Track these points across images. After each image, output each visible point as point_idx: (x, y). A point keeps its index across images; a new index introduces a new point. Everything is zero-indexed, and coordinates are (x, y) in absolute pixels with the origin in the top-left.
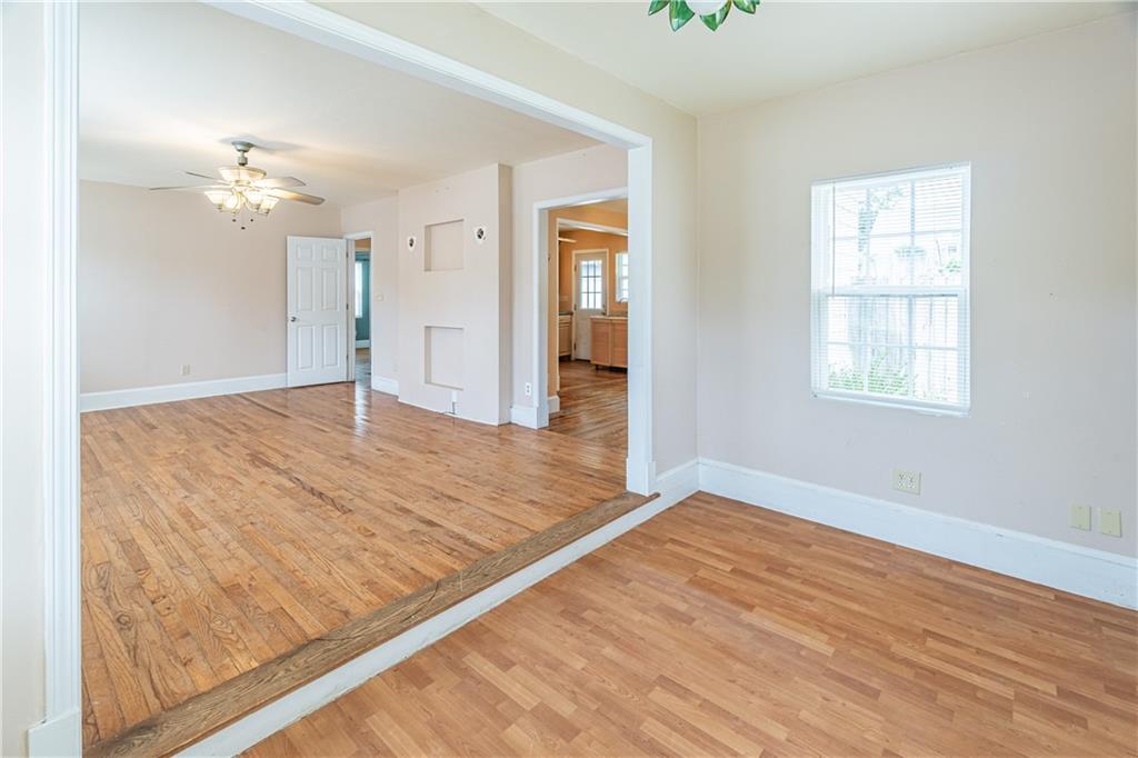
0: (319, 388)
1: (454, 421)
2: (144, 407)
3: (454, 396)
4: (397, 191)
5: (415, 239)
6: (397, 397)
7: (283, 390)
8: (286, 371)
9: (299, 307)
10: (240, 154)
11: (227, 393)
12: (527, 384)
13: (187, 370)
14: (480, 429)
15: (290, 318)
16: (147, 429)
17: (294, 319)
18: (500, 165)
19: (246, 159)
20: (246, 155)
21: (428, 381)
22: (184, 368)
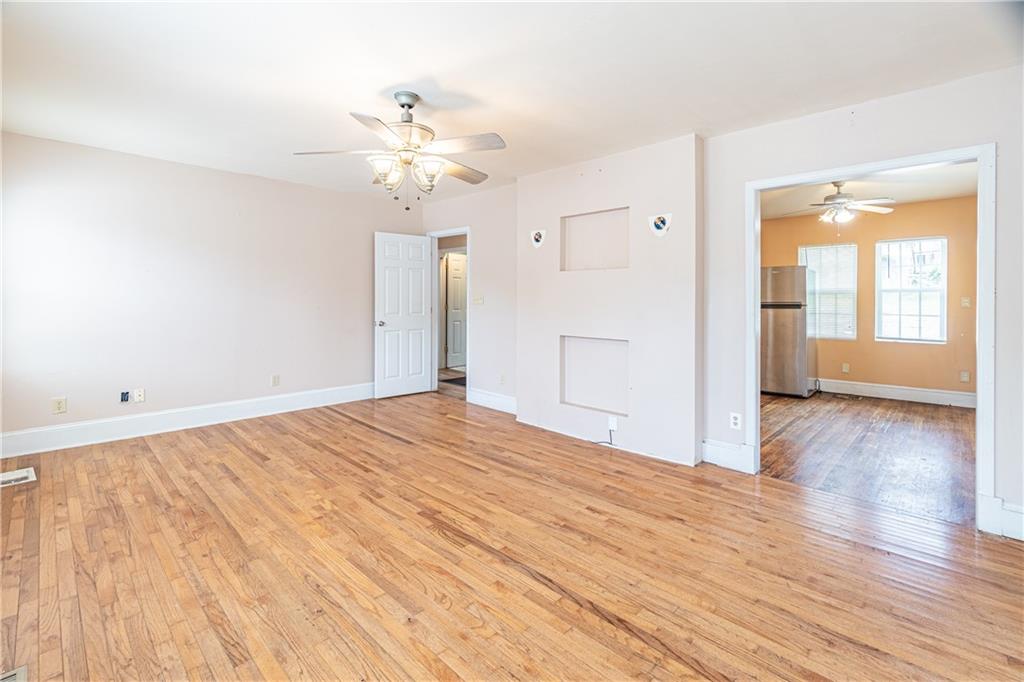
0: (407, 399)
1: (610, 453)
2: (237, 423)
3: (613, 423)
4: (515, 180)
5: (543, 233)
6: (515, 416)
7: (370, 401)
8: (373, 380)
9: (387, 311)
10: (403, 110)
11: (317, 406)
12: (733, 415)
13: (276, 381)
14: (670, 469)
15: (378, 323)
16: (258, 459)
17: (382, 324)
18: (696, 136)
19: (411, 115)
20: (411, 111)
21: (563, 402)
22: (274, 378)
